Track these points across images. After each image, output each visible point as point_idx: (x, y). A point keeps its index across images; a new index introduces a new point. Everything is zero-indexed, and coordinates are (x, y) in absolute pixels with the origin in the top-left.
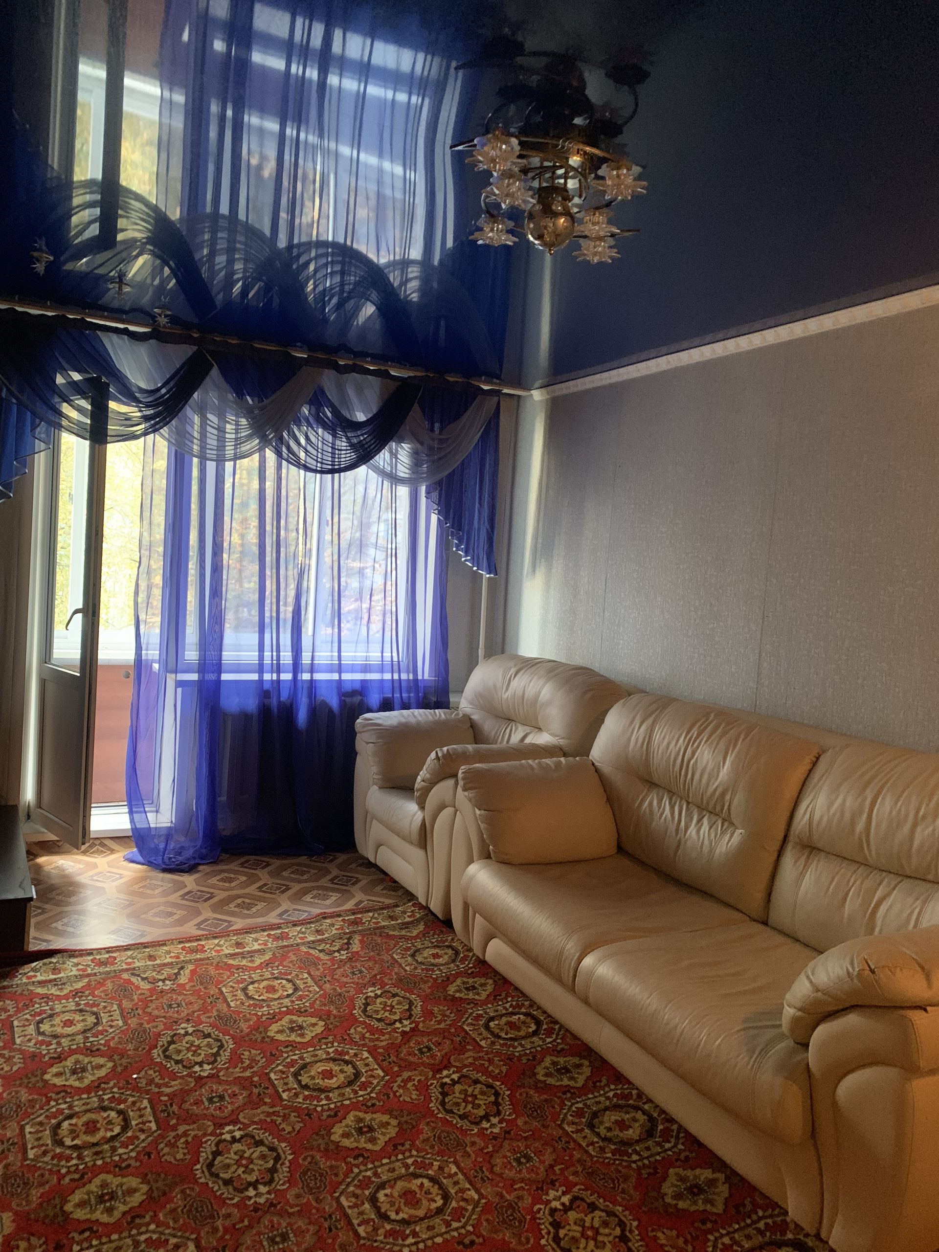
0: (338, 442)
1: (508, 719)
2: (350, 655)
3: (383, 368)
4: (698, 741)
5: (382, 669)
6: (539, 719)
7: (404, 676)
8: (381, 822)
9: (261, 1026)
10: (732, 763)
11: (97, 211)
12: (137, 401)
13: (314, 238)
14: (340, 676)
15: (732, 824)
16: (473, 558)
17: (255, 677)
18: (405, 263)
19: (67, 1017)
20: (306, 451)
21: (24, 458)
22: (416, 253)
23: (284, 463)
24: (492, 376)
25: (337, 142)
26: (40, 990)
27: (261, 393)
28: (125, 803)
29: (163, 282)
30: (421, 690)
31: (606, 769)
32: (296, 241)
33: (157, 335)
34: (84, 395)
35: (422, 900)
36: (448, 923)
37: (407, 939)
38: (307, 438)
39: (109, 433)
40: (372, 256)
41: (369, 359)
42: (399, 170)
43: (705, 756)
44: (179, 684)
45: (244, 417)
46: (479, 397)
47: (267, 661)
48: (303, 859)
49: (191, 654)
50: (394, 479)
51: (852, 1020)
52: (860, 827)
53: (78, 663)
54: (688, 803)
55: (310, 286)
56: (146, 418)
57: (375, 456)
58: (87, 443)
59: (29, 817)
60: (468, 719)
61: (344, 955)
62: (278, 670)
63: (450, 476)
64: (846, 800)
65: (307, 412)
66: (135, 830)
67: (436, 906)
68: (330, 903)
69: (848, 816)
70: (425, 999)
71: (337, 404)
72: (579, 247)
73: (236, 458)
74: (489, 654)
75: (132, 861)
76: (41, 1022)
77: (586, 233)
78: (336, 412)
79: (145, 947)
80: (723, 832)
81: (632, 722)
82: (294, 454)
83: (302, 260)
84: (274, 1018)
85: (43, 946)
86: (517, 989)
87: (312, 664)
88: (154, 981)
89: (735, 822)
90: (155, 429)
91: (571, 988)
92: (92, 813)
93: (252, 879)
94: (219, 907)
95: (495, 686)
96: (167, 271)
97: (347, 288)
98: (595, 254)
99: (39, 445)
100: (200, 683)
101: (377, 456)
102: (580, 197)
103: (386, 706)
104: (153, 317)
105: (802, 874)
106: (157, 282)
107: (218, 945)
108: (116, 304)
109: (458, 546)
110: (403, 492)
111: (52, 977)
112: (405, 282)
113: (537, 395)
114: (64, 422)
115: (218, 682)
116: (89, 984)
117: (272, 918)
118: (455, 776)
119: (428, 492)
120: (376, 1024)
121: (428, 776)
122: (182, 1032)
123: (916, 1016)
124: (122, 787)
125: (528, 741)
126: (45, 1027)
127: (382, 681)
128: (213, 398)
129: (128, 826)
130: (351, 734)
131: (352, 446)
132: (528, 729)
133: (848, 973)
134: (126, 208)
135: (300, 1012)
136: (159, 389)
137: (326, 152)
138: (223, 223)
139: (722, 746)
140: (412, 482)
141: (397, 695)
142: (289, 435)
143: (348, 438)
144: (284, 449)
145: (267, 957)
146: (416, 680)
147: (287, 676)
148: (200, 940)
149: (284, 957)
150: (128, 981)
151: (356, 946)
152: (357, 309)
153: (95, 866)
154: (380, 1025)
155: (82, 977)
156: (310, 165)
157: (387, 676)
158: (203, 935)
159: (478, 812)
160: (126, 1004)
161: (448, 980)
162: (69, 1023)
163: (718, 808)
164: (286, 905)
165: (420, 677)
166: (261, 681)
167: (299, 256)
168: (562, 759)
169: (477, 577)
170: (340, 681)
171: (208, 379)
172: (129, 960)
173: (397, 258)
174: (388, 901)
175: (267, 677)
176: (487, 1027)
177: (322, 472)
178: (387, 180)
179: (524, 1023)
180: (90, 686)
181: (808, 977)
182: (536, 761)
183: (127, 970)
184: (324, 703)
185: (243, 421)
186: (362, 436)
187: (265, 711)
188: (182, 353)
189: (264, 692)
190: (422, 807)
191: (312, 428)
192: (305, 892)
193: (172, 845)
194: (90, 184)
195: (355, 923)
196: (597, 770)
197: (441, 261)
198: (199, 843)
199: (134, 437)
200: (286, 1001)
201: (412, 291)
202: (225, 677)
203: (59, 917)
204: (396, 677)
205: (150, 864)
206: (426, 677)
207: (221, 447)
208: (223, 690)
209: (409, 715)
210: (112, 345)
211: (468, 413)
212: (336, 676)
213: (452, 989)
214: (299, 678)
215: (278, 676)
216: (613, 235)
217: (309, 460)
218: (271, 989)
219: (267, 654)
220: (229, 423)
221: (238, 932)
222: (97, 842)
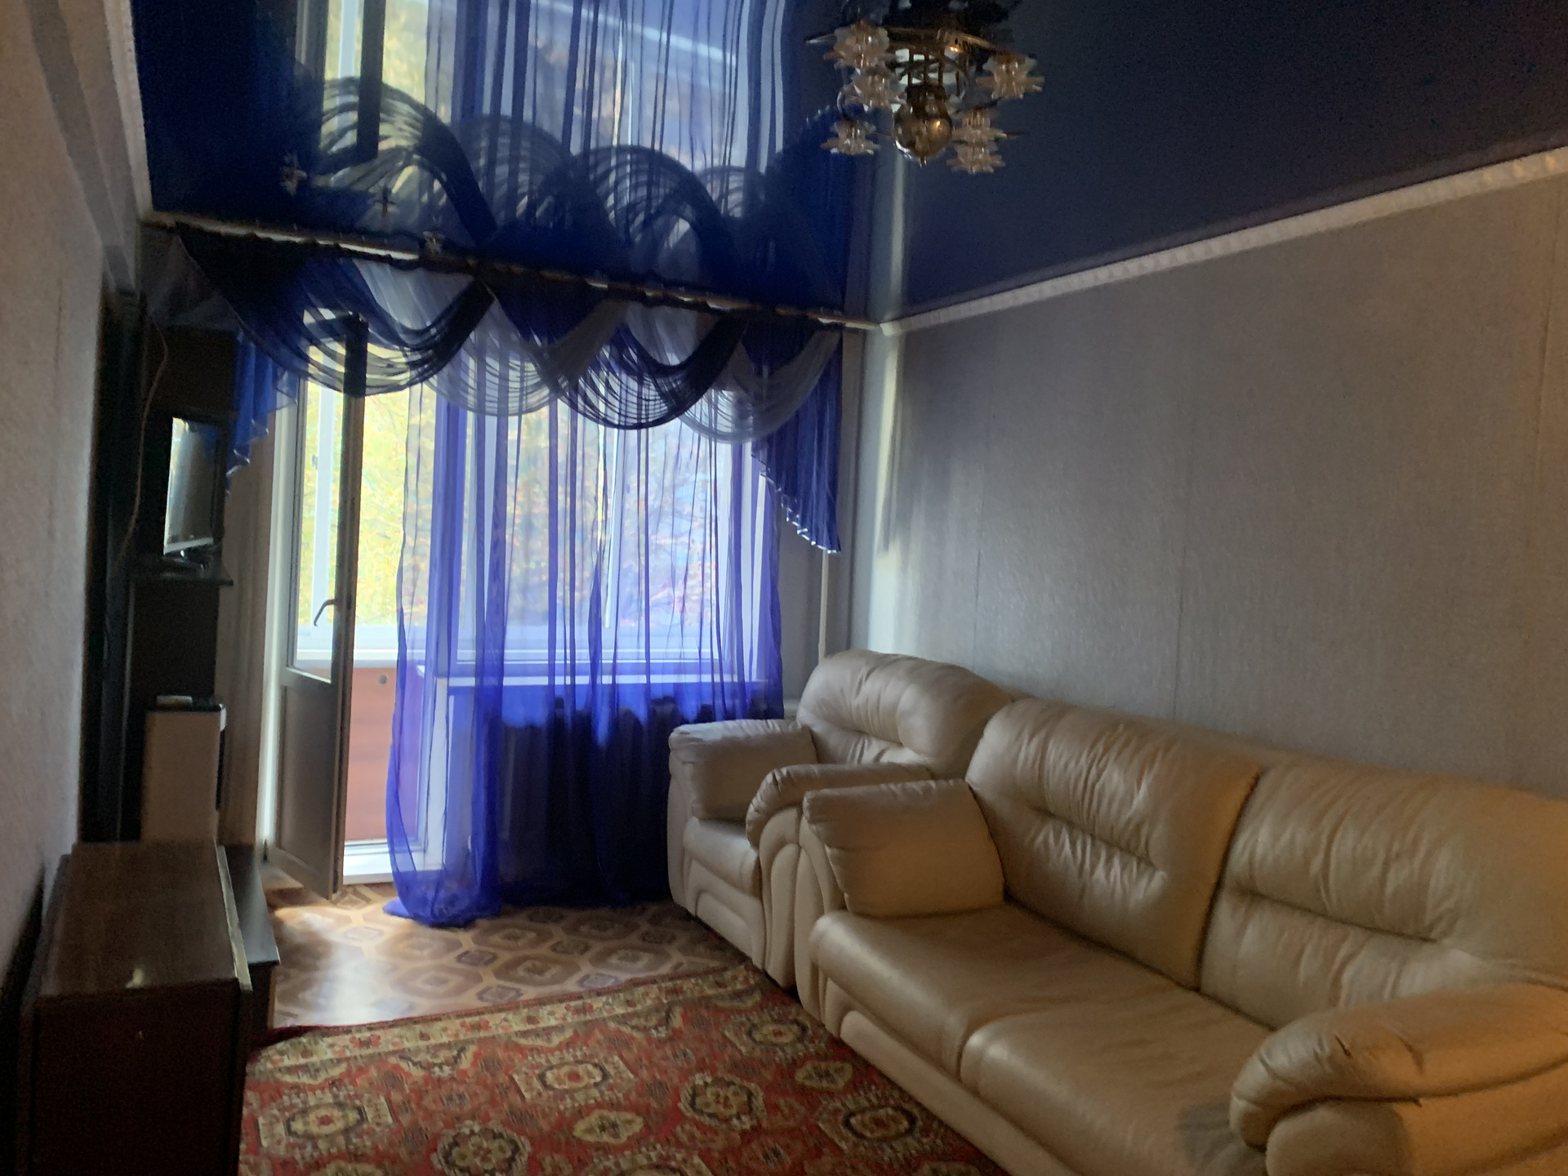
0: (645, 391)
1: (859, 731)
2: (662, 651)
3: (700, 299)
4: (1104, 759)
5: (699, 669)
6: (899, 731)
7: (727, 678)
8: (705, 864)
9: (564, 1124)
10: (1149, 788)
11: (353, 117)
12: (401, 344)
13: (615, 143)
14: (648, 679)
15: (1150, 864)
16: (810, 531)
17: (544, 681)
18: (725, 171)
19: (323, 1112)
20: (607, 402)
21: (263, 414)
22: (739, 158)
23: (580, 417)
24: (831, 308)
25: (642, 25)
26: (289, 1079)
27: (550, 334)
28: (386, 841)
29: (433, 198)
30: (749, 695)
31: (987, 795)
32: (593, 145)
33: (426, 263)
34: (337, 337)
35: (757, 962)
36: (791, 992)
37: (740, 1012)
38: (608, 387)
39: (368, 383)
40: (685, 161)
41: (682, 289)
42: (717, 54)
43: (1114, 779)
44: (451, 691)
45: (532, 361)
46: (817, 334)
47: (559, 662)
48: (604, 912)
49: (466, 653)
50: (714, 434)
51: (1322, 1116)
52: (1316, 866)
53: (329, 666)
54: (1093, 838)
55: (611, 201)
56: (412, 365)
57: (690, 406)
58: (342, 395)
59: (265, 858)
60: (807, 731)
61: (663, 1033)
62: (573, 671)
63: (782, 433)
64: (1297, 833)
65: (607, 355)
66: (397, 874)
67: (775, 970)
68: (641, 967)
69: (1299, 853)
70: (768, 1089)
71: (642, 343)
72: (955, 154)
73: (520, 413)
74: (831, 651)
75: (393, 913)
76: (293, 1118)
77: (965, 138)
78: (642, 354)
79: (415, 1023)
80: (1140, 874)
81: (1020, 734)
82: (592, 407)
83: (601, 170)
84: (580, 1113)
85: (289, 1023)
86: (882, 1075)
87: (614, 665)
88: (428, 1067)
89: (1153, 861)
90: (423, 378)
91: (956, 1075)
92: (346, 852)
93: (542, 937)
94: (505, 972)
95: (842, 691)
96: (437, 185)
97: (655, 204)
98: (974, 163)
99: (282, 399)
100: (479, 690)
101: (693, 407)
102: (958, 95)
103: (706, 715)
104: (422, 243)
105: (1243, 927)
106: (425, 198)
107: (505, 1020)
108: (376, 226)
109: (792, 517)
110: (725, 450)
111: (302, 1061)
112: (725, 195)
113: (888, 329)
114: (312, 369)
115: (500, 688)
116: (348, 1072)
117: (571, 985)
118: (798, 804)
119: (755, 450)
120: (707, 1121)
121: (763, 805)
122: (467, 1131)
123: (1406, 1111)
124: (381, 819)
125: (885, 759)
126: (298, 1126)
127: (700, 684)
128: (494, 339)
129: (389, 870)
130: (662, 751)
131: (663, 396)
132: (883, 744)
133: (1316, 1054)
134: (390, 112)
135: (614, 1106)
136: (427, 329)
137: (629, 37)
138: (505, 126)
139: (1136, 763)
140: (736, 439)
141: (719, 702)
142: (585, 380)
143: (656, 386)
144: (580, 401)
145: (569, 1034)
146: (742, 683)
147: (583, 680)
148: (483, 1013)
149: (588, 1035)
150: (397, 1067)
151: (677, 1021)
152: (668, 229)
153: (348, 920)
154: (713, 1123)
155: (339, 1061)
156: (610, 53)
157: (706, 678)
158: (486, 1008)
159: (828, 850)
160: (396, 1097)
161: (795, 1064)
162: (325, 1121)
163: (1133, 844)
164: (586, 969)
165: (747, 679)
166: (552, 686)
167: (596, 165)
168: (932, 784)
169: (814, 554)
170: (648, 686)
171: (487, 316)
172: (396, 1040)
173: (716, 162)
174: (714, 964)
175: (559, 681)
176: (847, 1124)
177: (626, 427)
178: (703, 67)
179: (894, 1119)
180: (344, 695)
181: (1263, 1061)
182: (899, 785)
183: (394, 1053)
184: (629, 714)
185: (531, 367)
186: (676, 383)
187: (556, 724)
188: (454, 285)
189: (555, 700)
190: (755, 844)
191: (614, 373)
192: (609, 952)
193: (442, 894)
194: (347, 84)
195: (676, 991)
196: (975, 796)
197: (768, 167)
198: (476, 891)
199: (397, 387)
200: (595, 1093)
201: (734, 205)
202: (508, 681)
203: (306, 985)
204: (717, 679)
205: (415, 917)
206: (754, 679)
207: (503, 399)
208: (506, 698)
209: (735, 727)
210: (372, 277)
211: (804, 353)
212: (643, 679)
213: (800, 1076)
214: (598, 681)
215: (573, 680)
216: (997, 140)
217: (610, 412)
218: (574, 1076)
219: (559, 652)
220: (513, 369)
221: (528, 1004)
222: (350, 890)
